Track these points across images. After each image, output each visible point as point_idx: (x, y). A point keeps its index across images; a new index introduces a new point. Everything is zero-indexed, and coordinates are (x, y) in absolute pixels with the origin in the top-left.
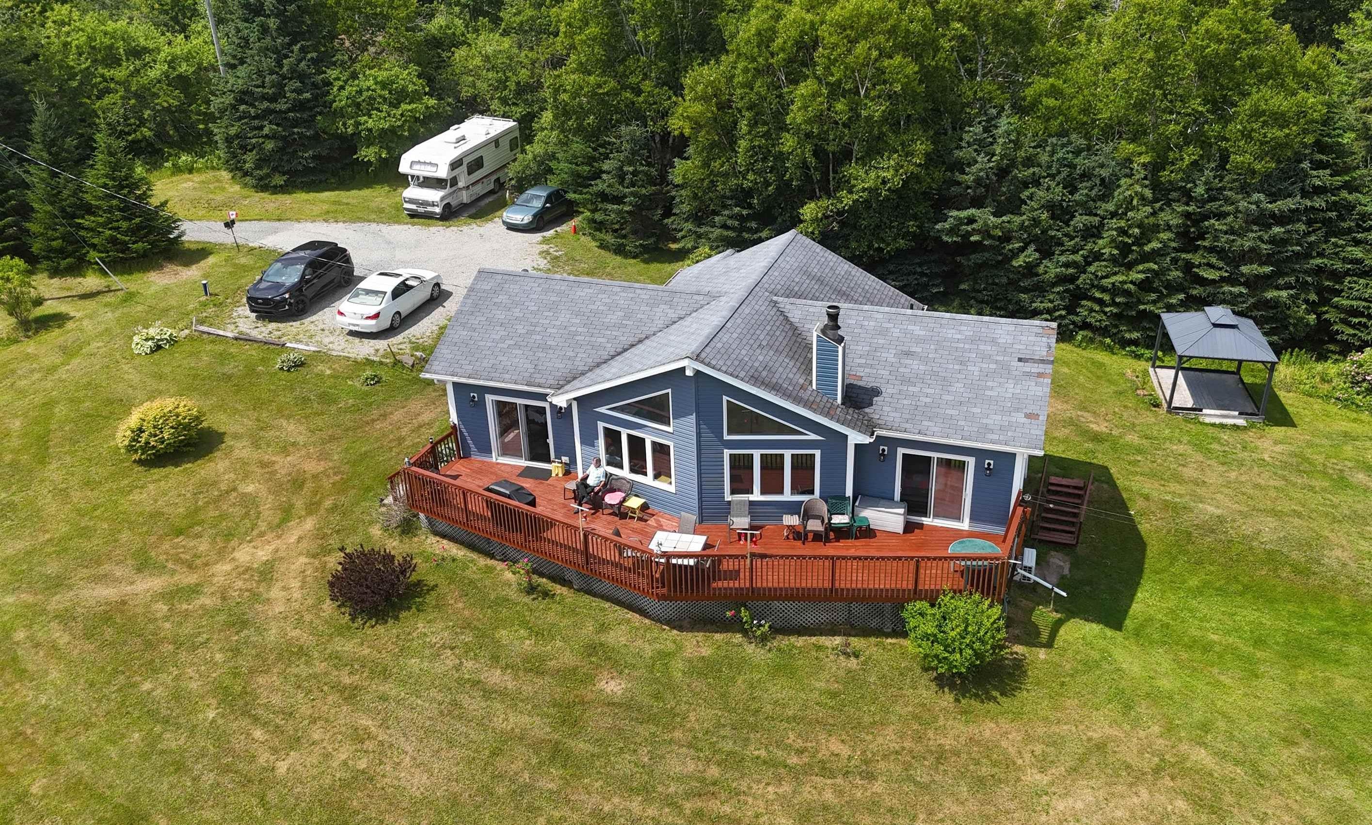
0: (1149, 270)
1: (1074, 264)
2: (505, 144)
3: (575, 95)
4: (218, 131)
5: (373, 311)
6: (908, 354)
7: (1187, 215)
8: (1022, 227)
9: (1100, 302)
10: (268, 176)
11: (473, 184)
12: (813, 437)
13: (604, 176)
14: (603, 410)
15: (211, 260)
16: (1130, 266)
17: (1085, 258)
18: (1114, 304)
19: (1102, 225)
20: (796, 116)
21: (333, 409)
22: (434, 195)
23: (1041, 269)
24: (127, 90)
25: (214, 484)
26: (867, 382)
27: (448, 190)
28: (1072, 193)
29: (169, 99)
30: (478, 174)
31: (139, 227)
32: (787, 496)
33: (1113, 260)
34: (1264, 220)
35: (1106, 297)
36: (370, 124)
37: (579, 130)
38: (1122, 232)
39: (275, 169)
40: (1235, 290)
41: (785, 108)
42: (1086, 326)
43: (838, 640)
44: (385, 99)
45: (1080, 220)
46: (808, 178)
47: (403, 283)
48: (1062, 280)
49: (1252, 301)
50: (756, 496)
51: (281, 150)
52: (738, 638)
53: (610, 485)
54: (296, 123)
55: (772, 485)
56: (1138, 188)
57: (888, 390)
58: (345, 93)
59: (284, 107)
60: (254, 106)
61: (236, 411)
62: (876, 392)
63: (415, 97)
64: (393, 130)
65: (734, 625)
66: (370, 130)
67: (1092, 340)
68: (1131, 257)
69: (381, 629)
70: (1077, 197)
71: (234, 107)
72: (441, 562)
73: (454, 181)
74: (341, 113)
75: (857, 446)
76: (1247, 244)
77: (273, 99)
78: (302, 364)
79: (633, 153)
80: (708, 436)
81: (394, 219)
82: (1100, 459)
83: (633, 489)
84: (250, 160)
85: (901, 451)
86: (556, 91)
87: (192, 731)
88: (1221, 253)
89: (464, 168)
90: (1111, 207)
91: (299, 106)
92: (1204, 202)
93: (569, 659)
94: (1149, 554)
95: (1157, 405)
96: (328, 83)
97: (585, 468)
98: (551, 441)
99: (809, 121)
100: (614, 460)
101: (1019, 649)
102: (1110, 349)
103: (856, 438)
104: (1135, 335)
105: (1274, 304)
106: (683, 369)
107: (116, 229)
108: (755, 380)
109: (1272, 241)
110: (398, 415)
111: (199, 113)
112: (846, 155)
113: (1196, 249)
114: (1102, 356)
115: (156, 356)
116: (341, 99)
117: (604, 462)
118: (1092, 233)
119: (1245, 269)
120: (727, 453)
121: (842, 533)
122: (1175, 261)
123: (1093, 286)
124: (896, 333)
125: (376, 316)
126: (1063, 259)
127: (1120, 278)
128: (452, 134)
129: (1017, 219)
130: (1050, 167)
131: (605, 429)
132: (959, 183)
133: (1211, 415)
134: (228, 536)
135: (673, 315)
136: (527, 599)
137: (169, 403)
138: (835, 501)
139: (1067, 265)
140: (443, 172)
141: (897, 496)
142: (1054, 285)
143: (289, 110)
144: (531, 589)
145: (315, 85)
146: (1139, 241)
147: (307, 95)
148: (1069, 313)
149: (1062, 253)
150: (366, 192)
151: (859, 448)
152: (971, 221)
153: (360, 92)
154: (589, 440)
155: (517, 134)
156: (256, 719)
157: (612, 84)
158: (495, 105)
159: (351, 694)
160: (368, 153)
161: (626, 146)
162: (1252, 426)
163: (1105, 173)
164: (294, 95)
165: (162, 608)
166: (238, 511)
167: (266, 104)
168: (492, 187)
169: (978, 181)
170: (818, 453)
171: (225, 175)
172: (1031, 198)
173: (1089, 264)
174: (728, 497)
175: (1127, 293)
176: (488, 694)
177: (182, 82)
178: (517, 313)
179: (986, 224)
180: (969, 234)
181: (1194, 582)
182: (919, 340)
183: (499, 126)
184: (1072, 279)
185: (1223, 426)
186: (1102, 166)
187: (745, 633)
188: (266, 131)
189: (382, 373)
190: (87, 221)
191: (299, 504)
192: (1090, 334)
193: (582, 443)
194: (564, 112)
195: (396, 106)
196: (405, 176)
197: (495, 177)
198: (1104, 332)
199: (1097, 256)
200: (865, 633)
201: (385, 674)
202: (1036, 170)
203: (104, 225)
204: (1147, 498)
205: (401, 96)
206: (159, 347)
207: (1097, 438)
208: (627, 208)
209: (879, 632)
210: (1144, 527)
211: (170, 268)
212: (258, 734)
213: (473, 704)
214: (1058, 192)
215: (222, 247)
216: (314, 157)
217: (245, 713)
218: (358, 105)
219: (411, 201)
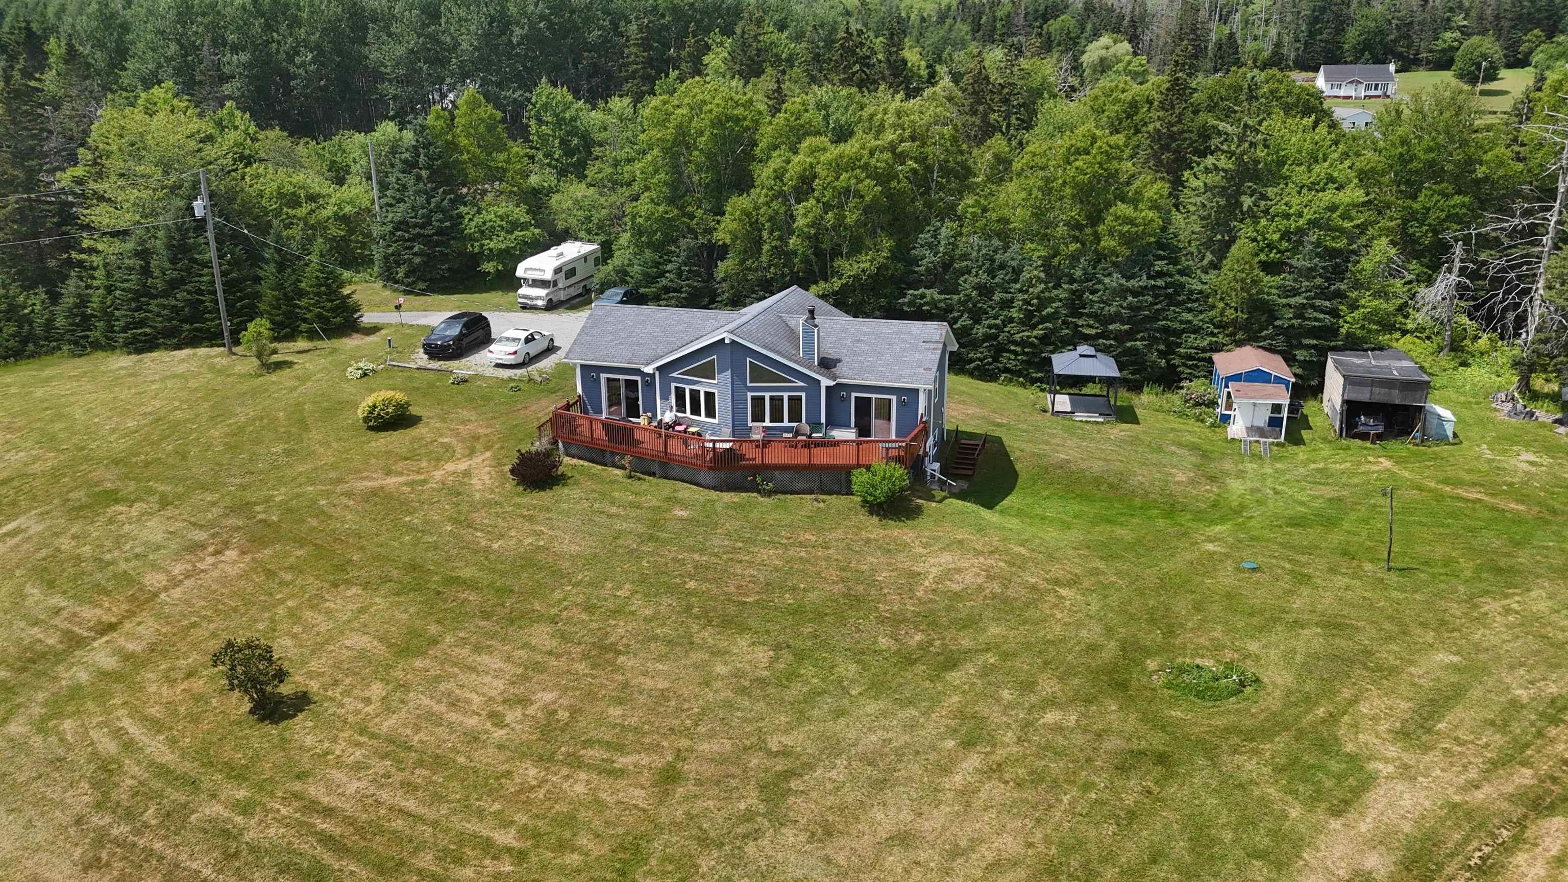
0: (1046, 328)
1: (996, 326)
2: (591, 261)
3: (648, 219)
4: (377, 252)
5: (513, 349)
6: (859, 341)
7: (1073, 292)
8: (959, 301)
9: (1015, 353)
10: (413, 282)
11: (569, 287)
12: (801, 384)
13: (667, 275)
14: (674, 375)
15: (383, 332)
16: (1034, 327)
17: (1003, 321)
18: (1024, 353)
19: (1013, 298)
20: (800, 222)
21: (492, 404)
22: (542, 292)
23: (974, 331)
24: (306, 224)
25: (422, 439)
26: (833, 355)
27: (551, 289)
28: (993, 278)
29: (335, 231)
30: (573, 280)
31: (338, 307)
32: (786, 423)
33: (1021, 322)
34: (1123, 292)
35: (1018, 349)
36: (492, 245)
37: (650, 244)
38: (1027, 302)
39: (419, 279)
40: (1108, 342)
41: (793, 218)
42: (1007, 370)
43: (813, 496)
44: (503, 228)
45: (997, 297)
46: (811, 272)
47: (531, 335)
48: (987, 337)
49: (1119, 350)
50: (767, 423)
51: (425, 263)
52: (755, 494)
53: (677, 422)
54: (438, 244)
55: (777, 416)
56: (1036, 273)
57: (846, 360)
58: (473, 224)
59: (430, 232)
60: (408, 232)
61: (426, 406)
62: (839, 361)
63: (524, 226)
64: (507, 251)
65: (753, 488)
66: (491, 250)
67: (1011, 380)
68: (1035, 320)
69: (542, 493)
70: (997, 280)
71: (392, 233)
72: (574, 467)
73: (555, 283)
74: (471, 238)
75: (827, 387)
76: (1113, 309)
77: (422, 226)
78: (466, 381)
79: (688, 258)
80: (738, 383)
81: (509, 310)
82: (997, 433)
83: (693, 423)
84: (401, 272)
85: (854, 395)
86: (634, 217)
87: (440, 535)
88: (1095, 316)
89: (563, 274)
90: (1018, 286)
91: (440, 232)
92: (1082, 282)
93: (655, 503)
94: (1019, 480)
95: (1045, 411)
96: (461, 216)
97: (663, 414)
98: (640, 403)
99: (808, 226)
100: (681, 407)
101: (920, 501)
102: (1023, 385)
103: (825, 382)
104: (1039, 375)
105: (1134, 351)
106: (723, 339)
107: (323, 308)
108: (765, 347)
109: (1130, 307)
110: (534, 408)
111: (357, 242)
112: (836, 252)
113: (1080, 315)
114: (1019, 390)
115: (365, 379)
116: (471, 227)
117: (674, 409)
118: (1007, 304)
119: (1111, 327)
120: (750, 394)
121: (819, 444)
122: (1064, 322)
123: (1010, 342)
124: (853, 330)
125: (515, 353)
126: (987, 322)
127: (1026, 334)
128: (553, 251)
129: (956, 297)
130: (977, 261)
131: (676, 388)
132: (916, 272)
133: (1080, 416)
134: (438, 460)
135: (717, 325)
136: (630, 481)
137: (390, 394)
138: (815, 425)
139: (990, 327)
140: (548, 276)
141: (853, 424)
142: (984, 341)
143: (434, 234)
144: (630, 477)
145: (452, 217)
146: (1040, 308)
147: (447, 224)
148: (994, 361)
149: (987, 319)
150: (484, 295)
151: (828, 388)
152: (923, 296)
153: (484, 223)
154: (665, 397)
155: (599, 254)
156: (475, 529)
157: (676, 212)
158: (582, 234)
159: (531, 519)
160: (489, 267)
161: (683, 254)
162: (1108, 422)
163: (1014, 263)
164: (438, 224)
165: (407, 489)
166: (441, 450)
167: (417, 230)
168: (580, 291)
169: (928, 270)
170: (803, 395)
171: (379, 285)
172: (965, 282)
173: (1005, 326)
174: (750, 424)
175: (1032, 345)
176: (610, 516)
177: (344, 219)
178: (620, 326)
179: (932, 298)
180: (921, 305)
181: (1045, 493)
182: (865, 334)
183: (588, 248)
184: (995, 337)
185: (1087, 422)
186: (1013, 259)
187: (759, 492)
188: (416, 249)
189: (521, 385)
190: (303, 302)
191: (479, 447)
192: (1009, 376)
193: (661, 399)
194: (638, 232)
195: (511, 233)
196: (520, 279)
197: (583, 284)
198: (1019, 373)
199: (1011, 320)
200: (830, 493)
201: (549, 510)
202: (969, 263)
203: (314, 305)
204: (1022, 451)
205: (515, 226)
206: (365, 375)
207: (999, 425)
208: (683, 295)
209: (839, 493)
210: (1018, 467)
211: (355, 336)
212: (479, 534)
213: (603, 520)
214: (984, 277)
215: (390, 325)
216: (449, 270)
217: (468, 526)
218: (482, 232)
219: (525, 297)
